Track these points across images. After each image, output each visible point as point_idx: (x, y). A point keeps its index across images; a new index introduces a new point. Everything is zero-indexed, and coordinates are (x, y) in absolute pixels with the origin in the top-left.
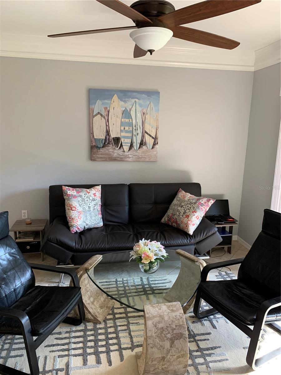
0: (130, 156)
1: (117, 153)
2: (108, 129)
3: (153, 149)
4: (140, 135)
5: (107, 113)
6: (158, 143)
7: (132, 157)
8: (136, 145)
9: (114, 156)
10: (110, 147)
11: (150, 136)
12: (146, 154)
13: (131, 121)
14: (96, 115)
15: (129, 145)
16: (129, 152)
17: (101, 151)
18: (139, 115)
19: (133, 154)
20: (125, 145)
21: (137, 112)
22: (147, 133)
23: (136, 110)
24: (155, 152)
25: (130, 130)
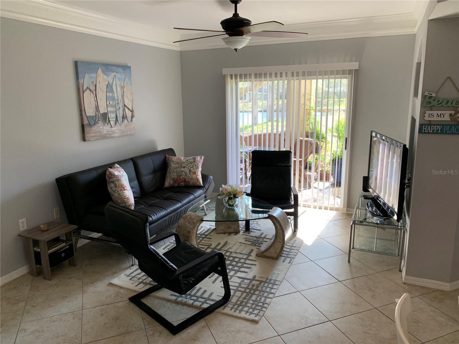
0: (116, 131)
1: (106, 129)
2: (97, 105)
3: (132, 122)
4: (121, 109)
5: (94, 87)
6: (135, 116)
7: (118, 133)
8: (120, 119)
9: (104, 133)
10: (100, 124)
11: (128, 109)
12: (128, 128)
13: (114, 95)
14: (86, 90)
15: (115, 119)
16: (115, 127)
17: (93, 129)
18: (119, 89)
19: (118, 129)
20: (111, 121)
21: (117, 86)
22: (126, 107)
23: (116, 84)
24: (133, 125)
25: (114, 105)
